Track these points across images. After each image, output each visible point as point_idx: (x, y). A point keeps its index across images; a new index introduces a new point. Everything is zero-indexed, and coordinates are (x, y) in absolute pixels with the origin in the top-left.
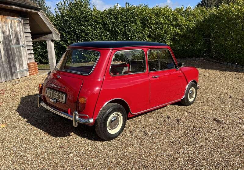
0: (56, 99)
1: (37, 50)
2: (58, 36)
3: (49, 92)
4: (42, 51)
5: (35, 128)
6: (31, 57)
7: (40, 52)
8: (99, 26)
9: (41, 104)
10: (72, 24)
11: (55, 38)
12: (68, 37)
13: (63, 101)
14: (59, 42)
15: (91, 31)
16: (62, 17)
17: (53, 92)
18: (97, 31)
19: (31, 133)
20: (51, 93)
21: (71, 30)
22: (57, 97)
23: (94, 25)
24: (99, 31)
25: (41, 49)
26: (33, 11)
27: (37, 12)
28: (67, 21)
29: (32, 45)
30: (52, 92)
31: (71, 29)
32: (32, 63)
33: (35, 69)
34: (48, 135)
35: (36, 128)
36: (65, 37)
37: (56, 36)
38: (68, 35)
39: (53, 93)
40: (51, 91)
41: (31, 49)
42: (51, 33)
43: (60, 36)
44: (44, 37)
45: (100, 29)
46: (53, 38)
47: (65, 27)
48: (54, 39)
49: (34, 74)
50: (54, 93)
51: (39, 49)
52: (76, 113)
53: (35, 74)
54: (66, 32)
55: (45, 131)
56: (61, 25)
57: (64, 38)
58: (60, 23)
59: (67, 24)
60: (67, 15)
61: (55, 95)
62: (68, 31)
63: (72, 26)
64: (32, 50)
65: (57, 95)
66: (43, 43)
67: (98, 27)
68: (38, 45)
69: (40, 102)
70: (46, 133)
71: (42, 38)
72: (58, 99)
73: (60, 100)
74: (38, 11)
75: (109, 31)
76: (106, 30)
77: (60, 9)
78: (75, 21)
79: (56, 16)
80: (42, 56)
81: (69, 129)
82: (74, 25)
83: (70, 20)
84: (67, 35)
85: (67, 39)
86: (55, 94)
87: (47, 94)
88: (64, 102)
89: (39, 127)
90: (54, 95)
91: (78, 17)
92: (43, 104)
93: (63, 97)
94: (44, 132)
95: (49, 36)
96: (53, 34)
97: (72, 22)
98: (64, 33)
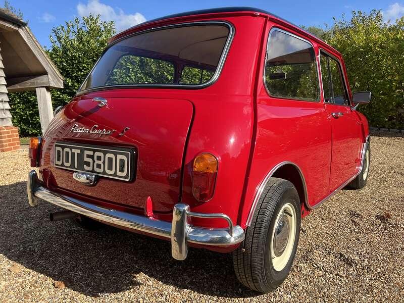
0: (93, 171)
1: (17, 110)
2: (59, 81)
3: (67, 153)
4: (26, 114)
5: (19, 268)
6: (4, 116)
7: (22, 116)
8: (133, 69)
9: (39, 195)
10: (84, 63)
11: (53, 84)
12: (76, 86)
13: (123, 175)
14: (59, 97)
15: (120, 76)
16: (65, 52)
17: (82, 151)
18: (130, 77)
19: (7, 287)
20: (73, 154)
21: (81, 75)
22: (99, 166)
23: (125, 66)
24: (133, 78)
25: (24, 110)
26: (8, 25)
27: (17, 29)
28: (73, 58)
29: (7, 92)
30: (77, 151)
31: (82, 73)
32: (8, 127)
33: (13, 140)
34: (67, 290)
35: (23, 268)
36: (70, 87)
37: (55, 79)
38: (76, 84)
39: (81, 156)
40: (74, 150)
41: (5, 101)
42: (46, 73)
43: (62, 81)
44: (32, 80)
45: (136, 73)
46: (49, 82)
47: (70, 68)
48: (51, 85)
49: (11, 149)
50: (86, 152)
51: (20, 109)
52: (182, 209)
53: (13, 150)
54: (71, 78)
55: (54, 277)
56: (63, 65)
57: (70, 90)
58: (61, 62)
59: (74, 64)
60: (74, 48)
61: (90, 160)
62: (76, 77)
63: (84, 67)
64: (8, 104)
65: (99, 158)
66: (27, 99)
67: (132, 71)
68: (19, 103)
69: (34, 190)
70: (57, 283)
71: (28, 84)
72: (101, 170)
73: (112, 172)
74: (19, 27)
75: (151, 76)
76: (146, 74)
77: (59, 39)
78: (90, 59)
79: (54, 50)
80: (26, 122)
81: (126, 262)
82: (88, 64)
83: (79, 57)
84: (74, 84)
85: (74, 90)
86: (92, 157)
87: (59, 160)
88: (126, 177)
89: (33, 265)
90: (86, 159)
91: (94, 52)
92: (44, 194)
93: (122, 161)
94: (50, 281)
95: (42, 79)
96: (49, 75)
97: (84, 60)
98: (69, 80)
